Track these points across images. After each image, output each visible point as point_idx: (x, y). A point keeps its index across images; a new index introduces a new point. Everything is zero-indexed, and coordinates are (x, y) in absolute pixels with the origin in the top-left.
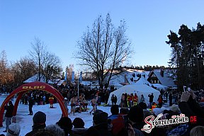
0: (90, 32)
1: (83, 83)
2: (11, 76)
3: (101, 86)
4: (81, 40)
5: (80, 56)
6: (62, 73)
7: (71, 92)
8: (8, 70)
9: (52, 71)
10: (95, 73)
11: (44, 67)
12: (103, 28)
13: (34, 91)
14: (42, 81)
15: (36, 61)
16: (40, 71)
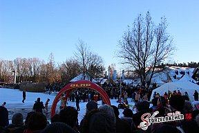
0: (131, 31)
1: (125, 81)
2: (58, 76)
3: (144, 84)
4: (122, 39)
5: (121, 55)
6: (104, 72)
8: (56, 71)
9: (95, 70)
10: (137, 71)
11: (88, 66)
12: (144, 26)
13: (79, 89)
14: (86, 79)
15: (80, 61)
16: (85, 71)
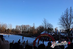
0: (64, 15)
1: (61, 34)
2: (36, 31)
4: (60, 18)
5: (60, 24)
7: (57, 37)
8: (35, 29)
9: (50, 30)
10: (66, 30)
11: (47, 28)
12: (69, 13)
13: (44, 37)
14: (46, 33)
15: (44, 26)
16: (46, 30)
